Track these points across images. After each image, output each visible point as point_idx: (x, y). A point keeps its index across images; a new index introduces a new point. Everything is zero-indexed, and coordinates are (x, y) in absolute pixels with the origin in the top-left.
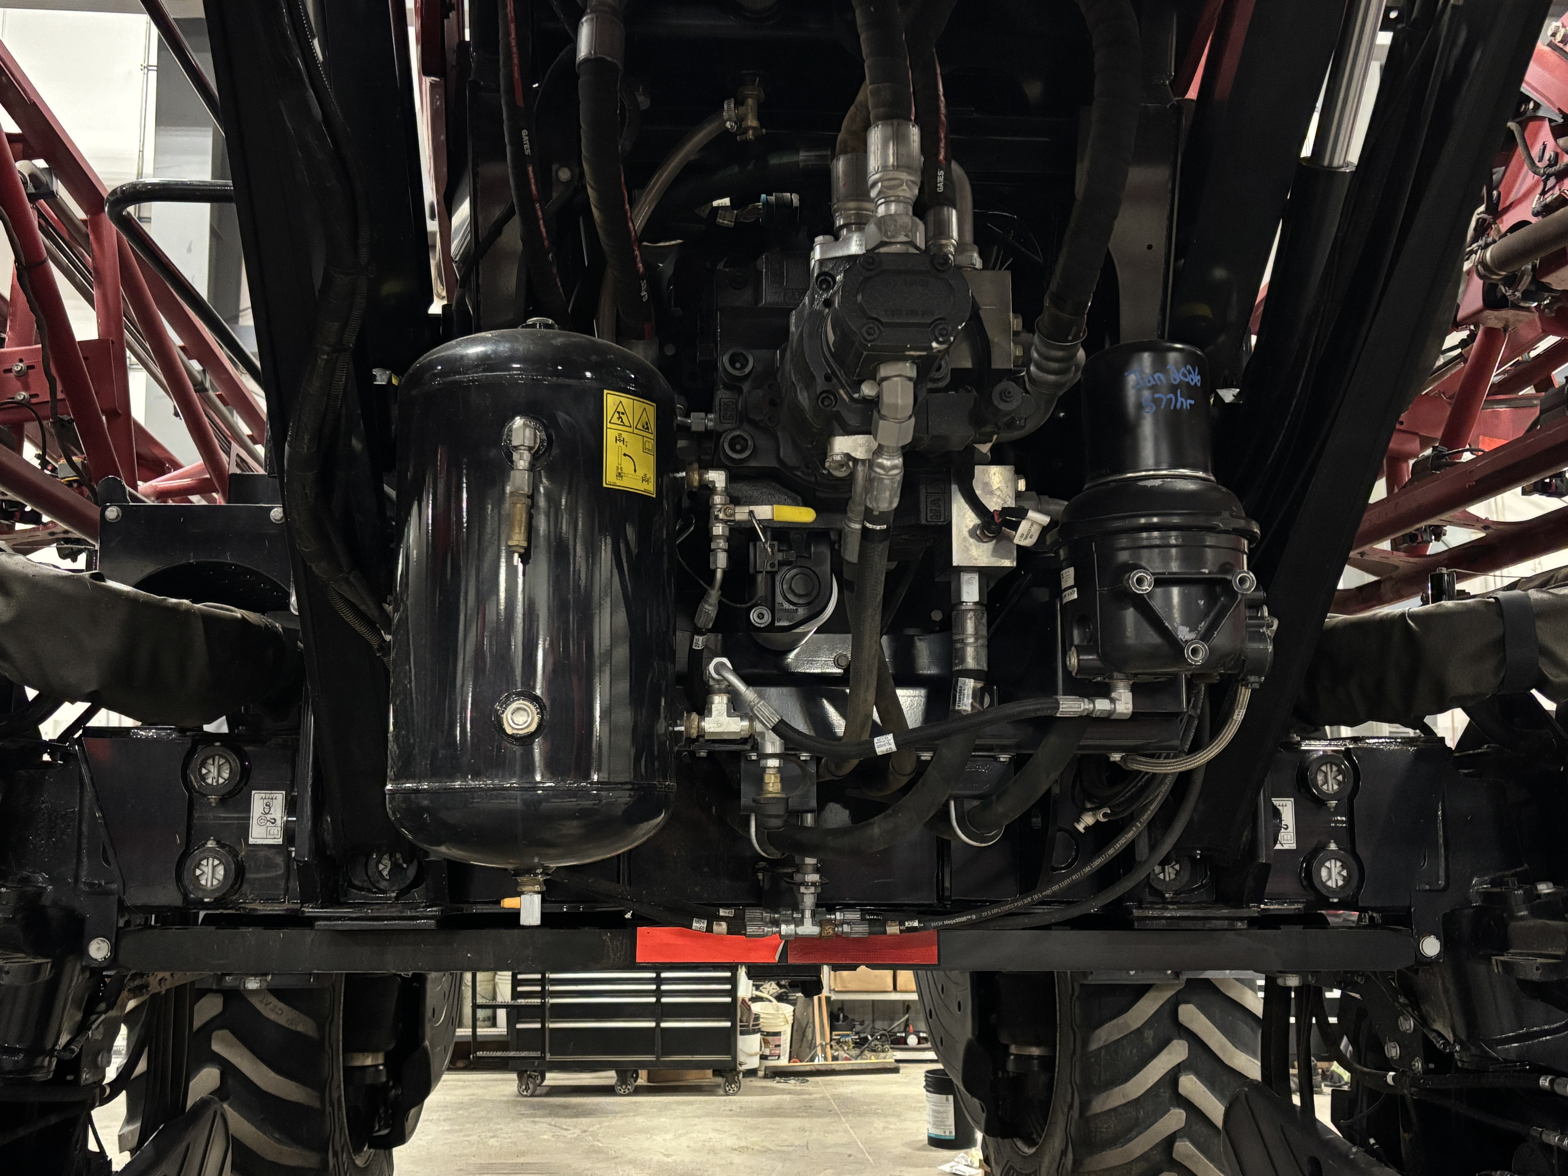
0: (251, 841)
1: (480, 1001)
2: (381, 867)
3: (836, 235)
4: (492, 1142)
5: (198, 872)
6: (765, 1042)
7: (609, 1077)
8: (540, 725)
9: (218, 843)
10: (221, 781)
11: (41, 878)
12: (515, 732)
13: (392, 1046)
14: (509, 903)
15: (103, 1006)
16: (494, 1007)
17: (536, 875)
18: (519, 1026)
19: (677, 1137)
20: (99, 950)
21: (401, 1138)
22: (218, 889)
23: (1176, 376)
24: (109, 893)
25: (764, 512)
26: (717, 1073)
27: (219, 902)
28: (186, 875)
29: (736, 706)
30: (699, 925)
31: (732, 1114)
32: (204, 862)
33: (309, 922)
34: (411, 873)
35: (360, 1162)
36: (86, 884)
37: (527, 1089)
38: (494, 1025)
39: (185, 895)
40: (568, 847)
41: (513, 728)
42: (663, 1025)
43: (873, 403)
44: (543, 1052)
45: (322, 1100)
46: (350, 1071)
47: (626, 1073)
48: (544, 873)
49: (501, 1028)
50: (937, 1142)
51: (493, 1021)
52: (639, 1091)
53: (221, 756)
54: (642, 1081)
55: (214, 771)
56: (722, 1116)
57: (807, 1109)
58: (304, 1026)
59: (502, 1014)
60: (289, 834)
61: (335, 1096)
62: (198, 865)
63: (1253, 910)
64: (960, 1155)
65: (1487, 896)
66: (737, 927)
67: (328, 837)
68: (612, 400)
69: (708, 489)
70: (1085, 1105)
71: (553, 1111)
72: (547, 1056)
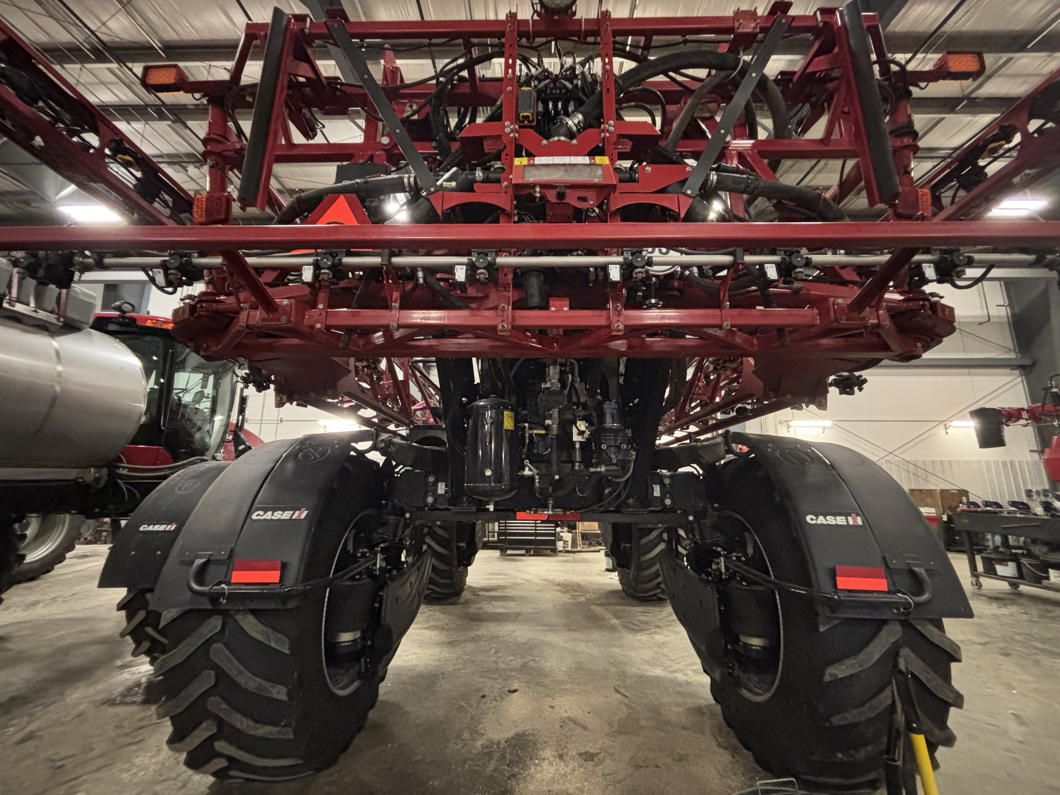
0: (438, 493)
1: (490, 531)
2: (464, 499)
3: (546, 382)
4: (493, 567)
5: (428, 499)
6: (564, 543)
7: (523, 552)
8: (492, 474)
9: (432, 493)
10: (432, 480)
11: (396, 501)
12: (488, 475)
13: (467, 540)
14: (487, 507)
16: (494, 532)
17: (492, 501)
18: (500, 538)
20: (408, 515)
22: (431, 503)
23: (613, 406)
24: (410, 504)
25: (535, 432)
26: (552, 551)
27: (432, 506)
28: (425, 500)
29: (530, 470)
30: (528, 511)
31: (555, 562)
32: (429, 497)
33: (449, 510)
34: (470, 500)
36: (405, 502)
37: (502, 554)
39: (425, 504)
40: (498, 496)
42: (537, 538)
43: (551, 415)
44: (506, 544)
45: (451, 554)
46: (458, 547)
47: (528, 551)
48: (494, 501)
49: (496, 539)
50: (608, 570)
51: (494, 536)
52: (531, 555)
53: (432, 475)
54: (532, 553)
55: (431, 478)
57: (575, 561)
58: (447, 536)
59: (496, 534)
60: (446, 492)
61: (454, 553)
63: (648, 509)
64: (613, 573)
65: (703, 507)
66: (536, 512)
67: (454, 493)
68: (506, 413)
69: (525, 427)
70: (639, 559)
71: (508, 560)
72: (507, 546)
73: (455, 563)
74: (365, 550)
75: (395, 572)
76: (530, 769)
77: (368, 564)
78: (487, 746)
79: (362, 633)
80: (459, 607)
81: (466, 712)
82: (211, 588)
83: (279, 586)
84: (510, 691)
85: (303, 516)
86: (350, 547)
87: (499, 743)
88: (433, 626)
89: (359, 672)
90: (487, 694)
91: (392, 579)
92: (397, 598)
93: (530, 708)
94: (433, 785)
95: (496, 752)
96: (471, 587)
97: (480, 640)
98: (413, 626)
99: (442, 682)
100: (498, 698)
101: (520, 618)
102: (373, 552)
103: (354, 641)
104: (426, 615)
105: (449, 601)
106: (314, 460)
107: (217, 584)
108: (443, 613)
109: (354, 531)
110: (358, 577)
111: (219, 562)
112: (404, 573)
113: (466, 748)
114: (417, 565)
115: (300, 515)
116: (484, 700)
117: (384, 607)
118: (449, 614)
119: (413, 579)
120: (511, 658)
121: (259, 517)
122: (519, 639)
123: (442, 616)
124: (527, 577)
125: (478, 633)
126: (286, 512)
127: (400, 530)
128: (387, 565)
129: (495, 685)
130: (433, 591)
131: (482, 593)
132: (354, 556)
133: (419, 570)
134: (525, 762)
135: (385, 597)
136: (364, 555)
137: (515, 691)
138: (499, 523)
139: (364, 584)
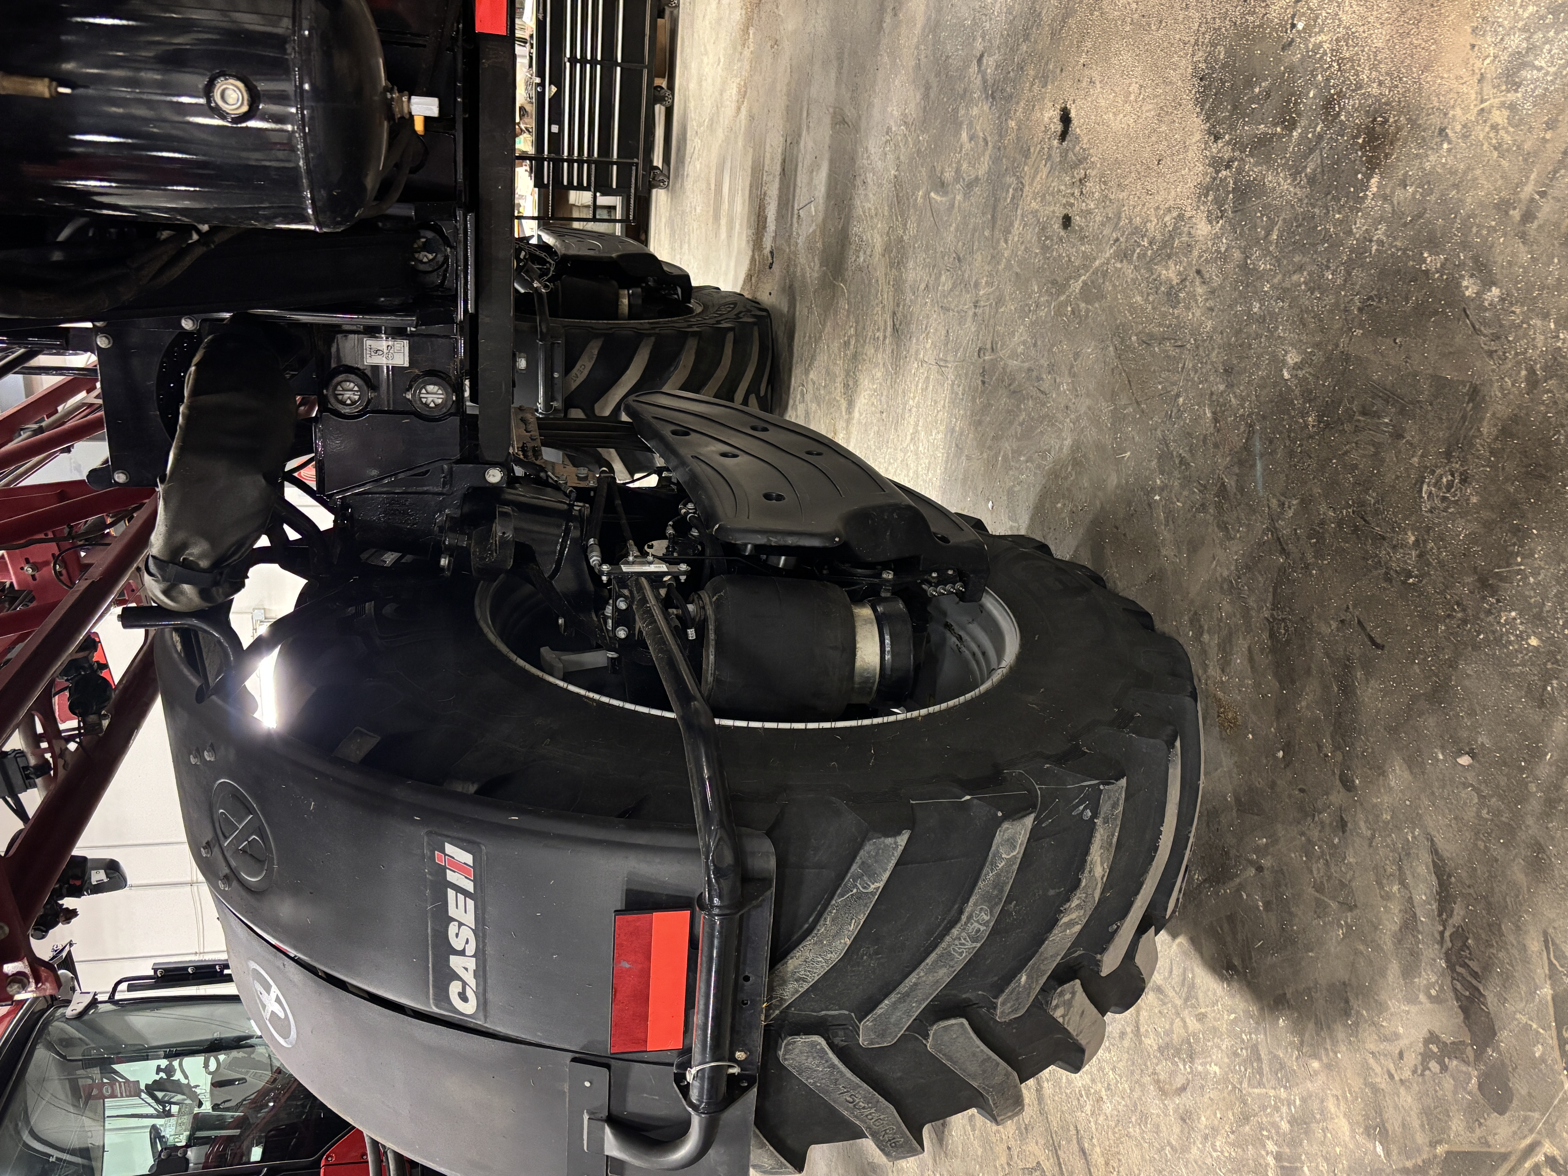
0: (407, 364)
1: (591, 216)
2: (425, 260)
4: (698, 210)
5: (432, 405)
7: (659, 110)
8: (239, 79)
9: (408, 390)
10: (356, 388)
11: (439, 518)
12: (246, 102)
13: (615, 283)
14: (419, 126)
15: (542, 474)
17: (392, 98)
18: (614, 186)
19: (706, 53)
20: (494, 476)
21: (686, 278)
22: (445, 389)
24: (451, 470)
26: (661, 14)
27: (457, 389)
28: (436, 414)
32: (424, 400)
33: (470, 318)
34: (430, 234)
35: (699, 309)
36: (444, 487)
37: (663, 182)
38: (614, 208)
39: (451, 415)
41: (242, 104)
42: (619, 60)
44: (632, 164)
45: (650, 335)
46: (632, 316)
47: (656, 96)
48: (391, 91)
49: (615, 201)
52: (671, 87)
53: (335, 389)
54: (664, 83)
55: (348, 394)
56: (694, 11)
58: (594, 349)
59: (602, 200)
60: (397, 333)
61: (647, 326)
62: (427, 405)
67: (397, 301)
71: (681, 160)
72: (640, 161)
73: (678, 322)
74: (609, 611)
75: (688, 509)
76: (1320, 45)
77: (652, 601)
78: (1219, 203)
79: (859, 599)
80: (801, 310)
81: (1105, 274)
82: (695, 1108)
83: (702, 917)
84: (1064, 135)
85: (466, 858)
86: (598, 659)
87: (1217, 164)
88: (846, 386)
89: (961, 596)
90: (1060, 212)
91: (707, 518)
92: (768, 496)
93: (1127, 57)
94: (1297, 367)
95: (1240, 171)
96: (749, 277)
97: (901, 240)
98: (840, 440)
99: (1003, 353)
100: (1080, 173)
101: (850, 112)
102: (614, 586)
103: (881, 620)
104: (814, 406)
105: (782, 338)
106: (262, 836)
107: (685, 1090)
108: (813, 358)
109: (545, 651)
110: (691, 634)
111: (617, 1089)
112: (694, 479)
113: (1211, 271)
114: (671, 438)
115: (460, 868)
116: (1077, 220)
117: (790, 541)
118: (818, 340)
119: (711, 449)
120: (964, 136)
121: (470, 994)
122: (912, 110)
123: (822, 359)
124: (733, 91)
125: (879, 248)
126: (452, 912)
127: (548, 499)
128: (663, 537)
129: (1037, 186)
130: (753, 388)
131: (768, 243)
132: (622, 646)
133: (686, 432)
134: (1291, 69)
135: (761, 540)
136: (623, 618)
137: (1066, 119)
138: (571, 186)
139: (718, 606)
